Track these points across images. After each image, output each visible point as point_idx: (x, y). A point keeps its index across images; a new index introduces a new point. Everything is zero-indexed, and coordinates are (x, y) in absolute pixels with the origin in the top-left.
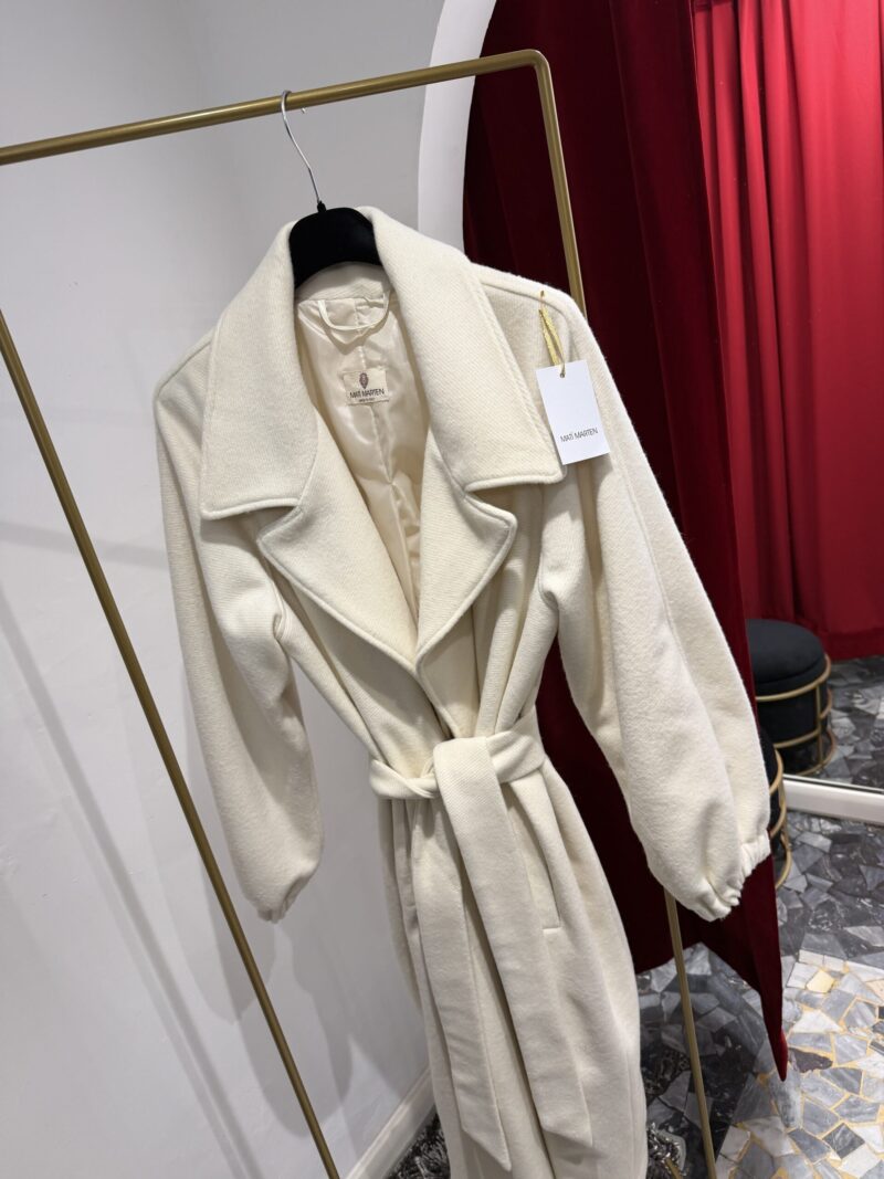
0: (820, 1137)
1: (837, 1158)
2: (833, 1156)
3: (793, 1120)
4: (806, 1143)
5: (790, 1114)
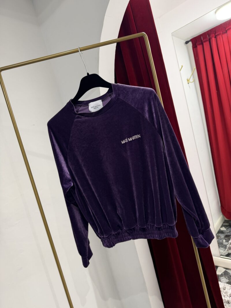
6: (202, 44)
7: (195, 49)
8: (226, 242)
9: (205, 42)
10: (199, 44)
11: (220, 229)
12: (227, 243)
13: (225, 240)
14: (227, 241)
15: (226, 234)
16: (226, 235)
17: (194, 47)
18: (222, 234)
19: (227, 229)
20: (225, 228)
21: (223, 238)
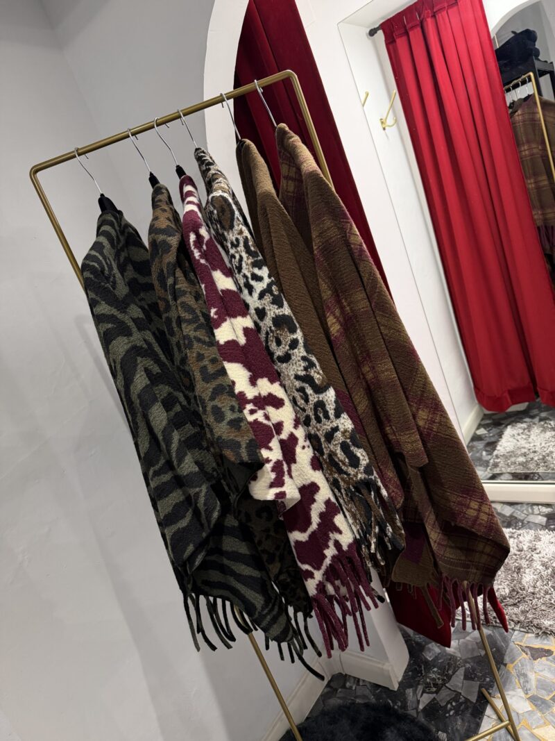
0: (548, 698)
3: (530, 690)
4: (539, 703)
5: (528, 686)
6: (407, 34)
7: (391, 47)
8: (487, 455)
9: (412, 28)
10: (400, 36)
11: (475, 433)
12: (490, 457)
13: (486, 451)
14: (490, 453)
15: (488, 440)
16: (486, 442)
17: (390, 42)
18: (480, 442)
19: (488, 431)
20: (485, 428)
21: (481, 449)
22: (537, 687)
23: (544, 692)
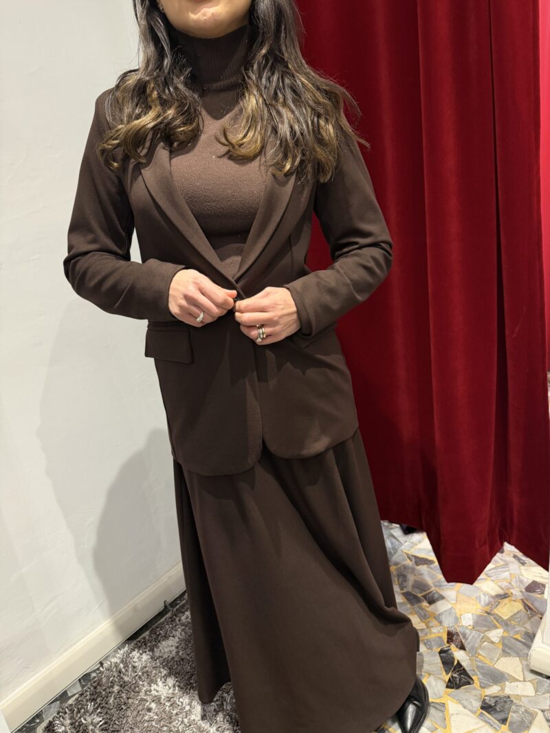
0: (419, 595)
1: (427, 605)
2: (425, 604)
3: (406, 587)
4: (411, 597)
5: (405, 584)
22: (414, 586)
23: (418, 590)
